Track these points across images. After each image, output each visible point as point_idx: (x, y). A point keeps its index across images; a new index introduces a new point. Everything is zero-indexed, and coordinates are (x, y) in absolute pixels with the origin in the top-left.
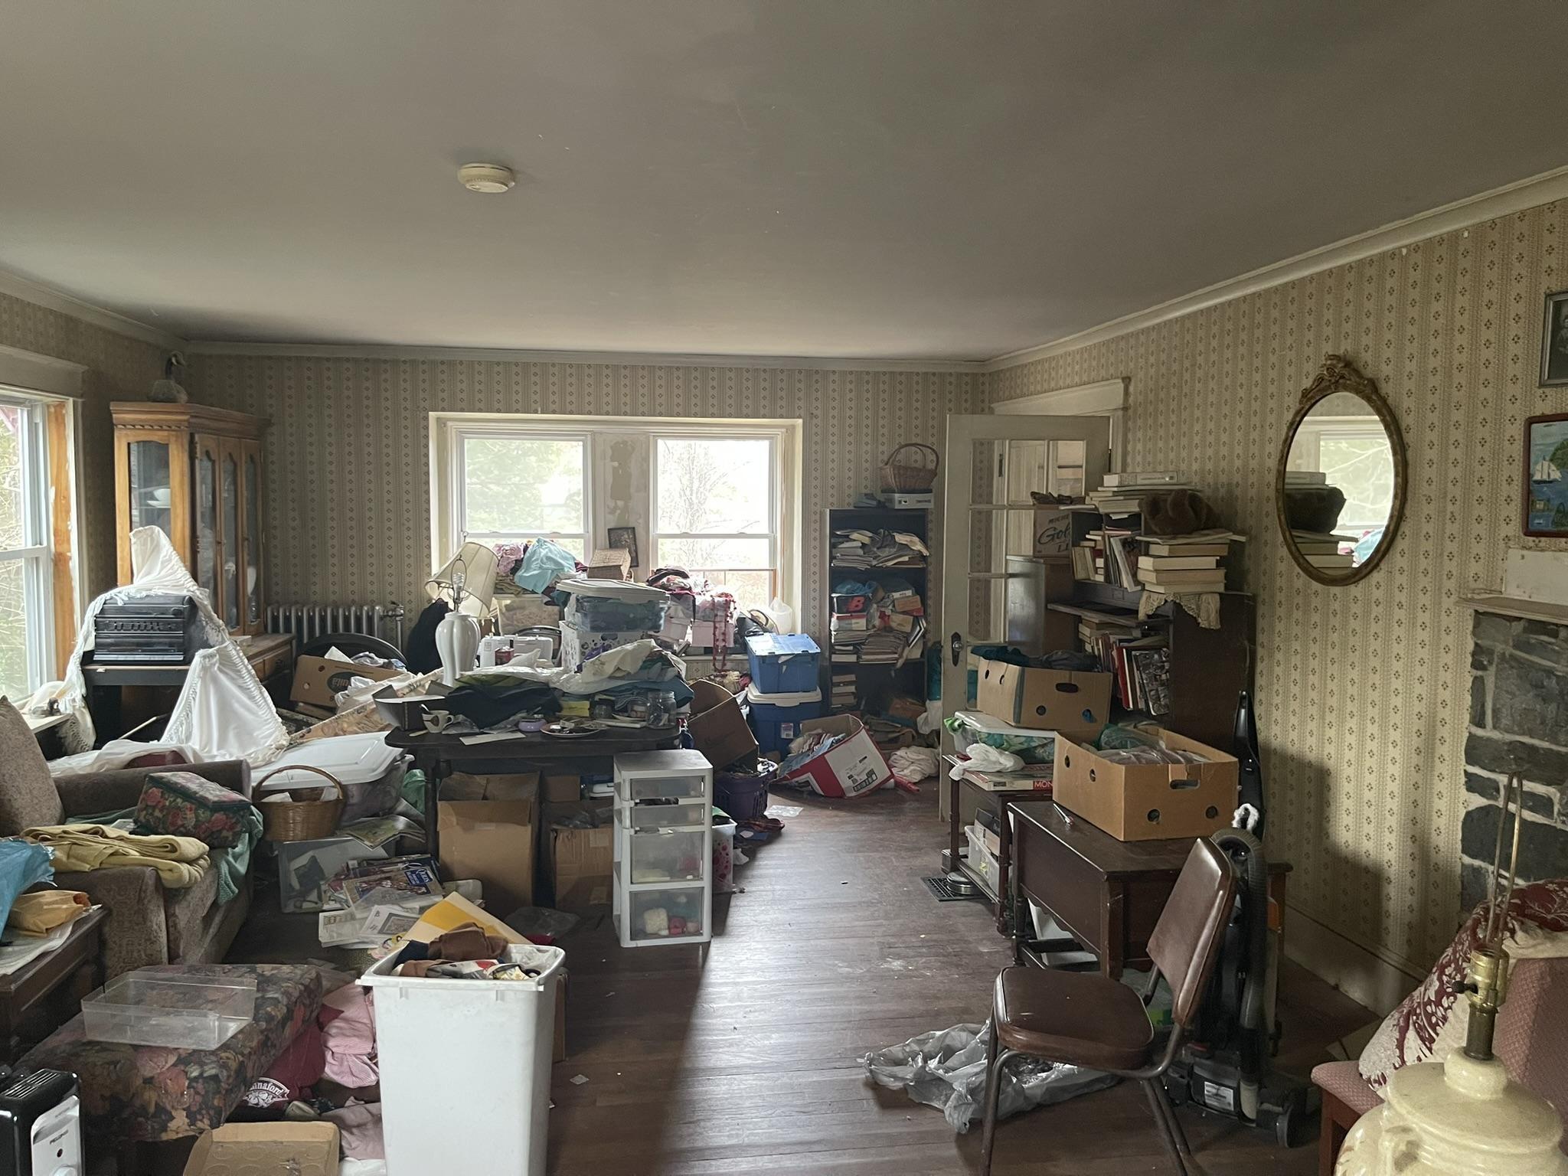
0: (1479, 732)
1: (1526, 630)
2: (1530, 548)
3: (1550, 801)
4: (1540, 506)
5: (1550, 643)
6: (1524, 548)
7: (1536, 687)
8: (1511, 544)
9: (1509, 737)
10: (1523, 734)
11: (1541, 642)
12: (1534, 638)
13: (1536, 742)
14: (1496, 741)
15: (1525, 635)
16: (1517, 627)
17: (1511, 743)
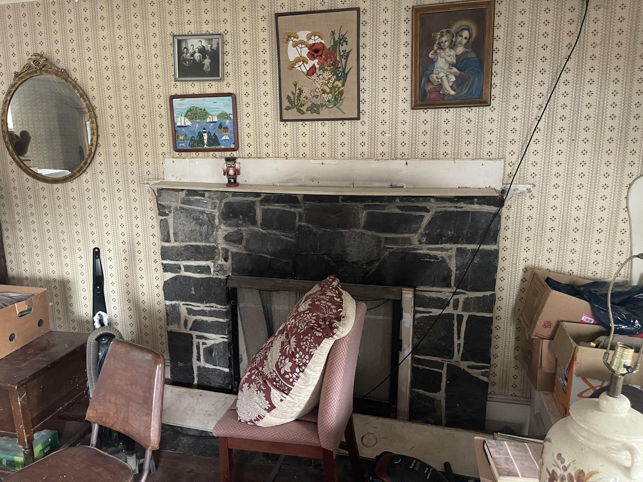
0: (167, 244)
1: (187, 195)
2: (177, 158)
3: (208, 267)
4: (181, 138)
5: (201, 200)
6: (173, 157)
7: (196, 219)
8: (166, 156)
9: (184, 244)
10: (191, 241)
11: (196, 200)
12: (192, 198)
13: (198, 244)
14: (177, 247)
15: (187, 197)
16: (182, 195)
17: (185, 246)
